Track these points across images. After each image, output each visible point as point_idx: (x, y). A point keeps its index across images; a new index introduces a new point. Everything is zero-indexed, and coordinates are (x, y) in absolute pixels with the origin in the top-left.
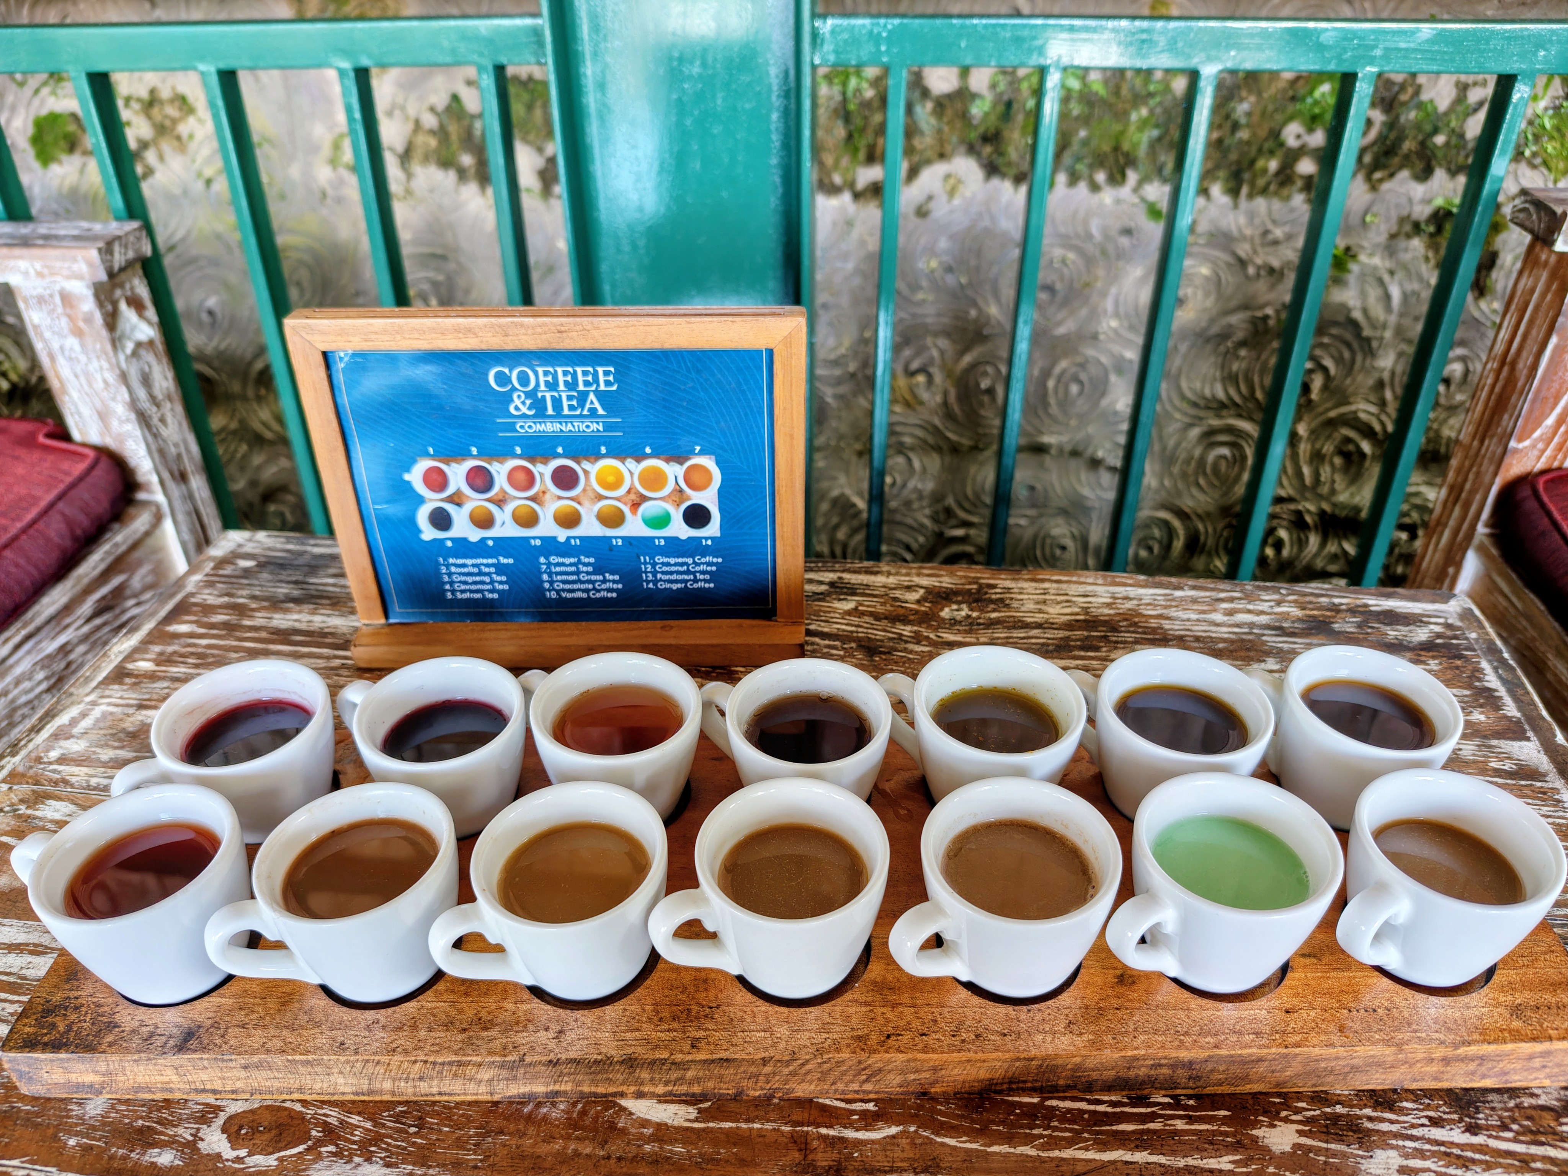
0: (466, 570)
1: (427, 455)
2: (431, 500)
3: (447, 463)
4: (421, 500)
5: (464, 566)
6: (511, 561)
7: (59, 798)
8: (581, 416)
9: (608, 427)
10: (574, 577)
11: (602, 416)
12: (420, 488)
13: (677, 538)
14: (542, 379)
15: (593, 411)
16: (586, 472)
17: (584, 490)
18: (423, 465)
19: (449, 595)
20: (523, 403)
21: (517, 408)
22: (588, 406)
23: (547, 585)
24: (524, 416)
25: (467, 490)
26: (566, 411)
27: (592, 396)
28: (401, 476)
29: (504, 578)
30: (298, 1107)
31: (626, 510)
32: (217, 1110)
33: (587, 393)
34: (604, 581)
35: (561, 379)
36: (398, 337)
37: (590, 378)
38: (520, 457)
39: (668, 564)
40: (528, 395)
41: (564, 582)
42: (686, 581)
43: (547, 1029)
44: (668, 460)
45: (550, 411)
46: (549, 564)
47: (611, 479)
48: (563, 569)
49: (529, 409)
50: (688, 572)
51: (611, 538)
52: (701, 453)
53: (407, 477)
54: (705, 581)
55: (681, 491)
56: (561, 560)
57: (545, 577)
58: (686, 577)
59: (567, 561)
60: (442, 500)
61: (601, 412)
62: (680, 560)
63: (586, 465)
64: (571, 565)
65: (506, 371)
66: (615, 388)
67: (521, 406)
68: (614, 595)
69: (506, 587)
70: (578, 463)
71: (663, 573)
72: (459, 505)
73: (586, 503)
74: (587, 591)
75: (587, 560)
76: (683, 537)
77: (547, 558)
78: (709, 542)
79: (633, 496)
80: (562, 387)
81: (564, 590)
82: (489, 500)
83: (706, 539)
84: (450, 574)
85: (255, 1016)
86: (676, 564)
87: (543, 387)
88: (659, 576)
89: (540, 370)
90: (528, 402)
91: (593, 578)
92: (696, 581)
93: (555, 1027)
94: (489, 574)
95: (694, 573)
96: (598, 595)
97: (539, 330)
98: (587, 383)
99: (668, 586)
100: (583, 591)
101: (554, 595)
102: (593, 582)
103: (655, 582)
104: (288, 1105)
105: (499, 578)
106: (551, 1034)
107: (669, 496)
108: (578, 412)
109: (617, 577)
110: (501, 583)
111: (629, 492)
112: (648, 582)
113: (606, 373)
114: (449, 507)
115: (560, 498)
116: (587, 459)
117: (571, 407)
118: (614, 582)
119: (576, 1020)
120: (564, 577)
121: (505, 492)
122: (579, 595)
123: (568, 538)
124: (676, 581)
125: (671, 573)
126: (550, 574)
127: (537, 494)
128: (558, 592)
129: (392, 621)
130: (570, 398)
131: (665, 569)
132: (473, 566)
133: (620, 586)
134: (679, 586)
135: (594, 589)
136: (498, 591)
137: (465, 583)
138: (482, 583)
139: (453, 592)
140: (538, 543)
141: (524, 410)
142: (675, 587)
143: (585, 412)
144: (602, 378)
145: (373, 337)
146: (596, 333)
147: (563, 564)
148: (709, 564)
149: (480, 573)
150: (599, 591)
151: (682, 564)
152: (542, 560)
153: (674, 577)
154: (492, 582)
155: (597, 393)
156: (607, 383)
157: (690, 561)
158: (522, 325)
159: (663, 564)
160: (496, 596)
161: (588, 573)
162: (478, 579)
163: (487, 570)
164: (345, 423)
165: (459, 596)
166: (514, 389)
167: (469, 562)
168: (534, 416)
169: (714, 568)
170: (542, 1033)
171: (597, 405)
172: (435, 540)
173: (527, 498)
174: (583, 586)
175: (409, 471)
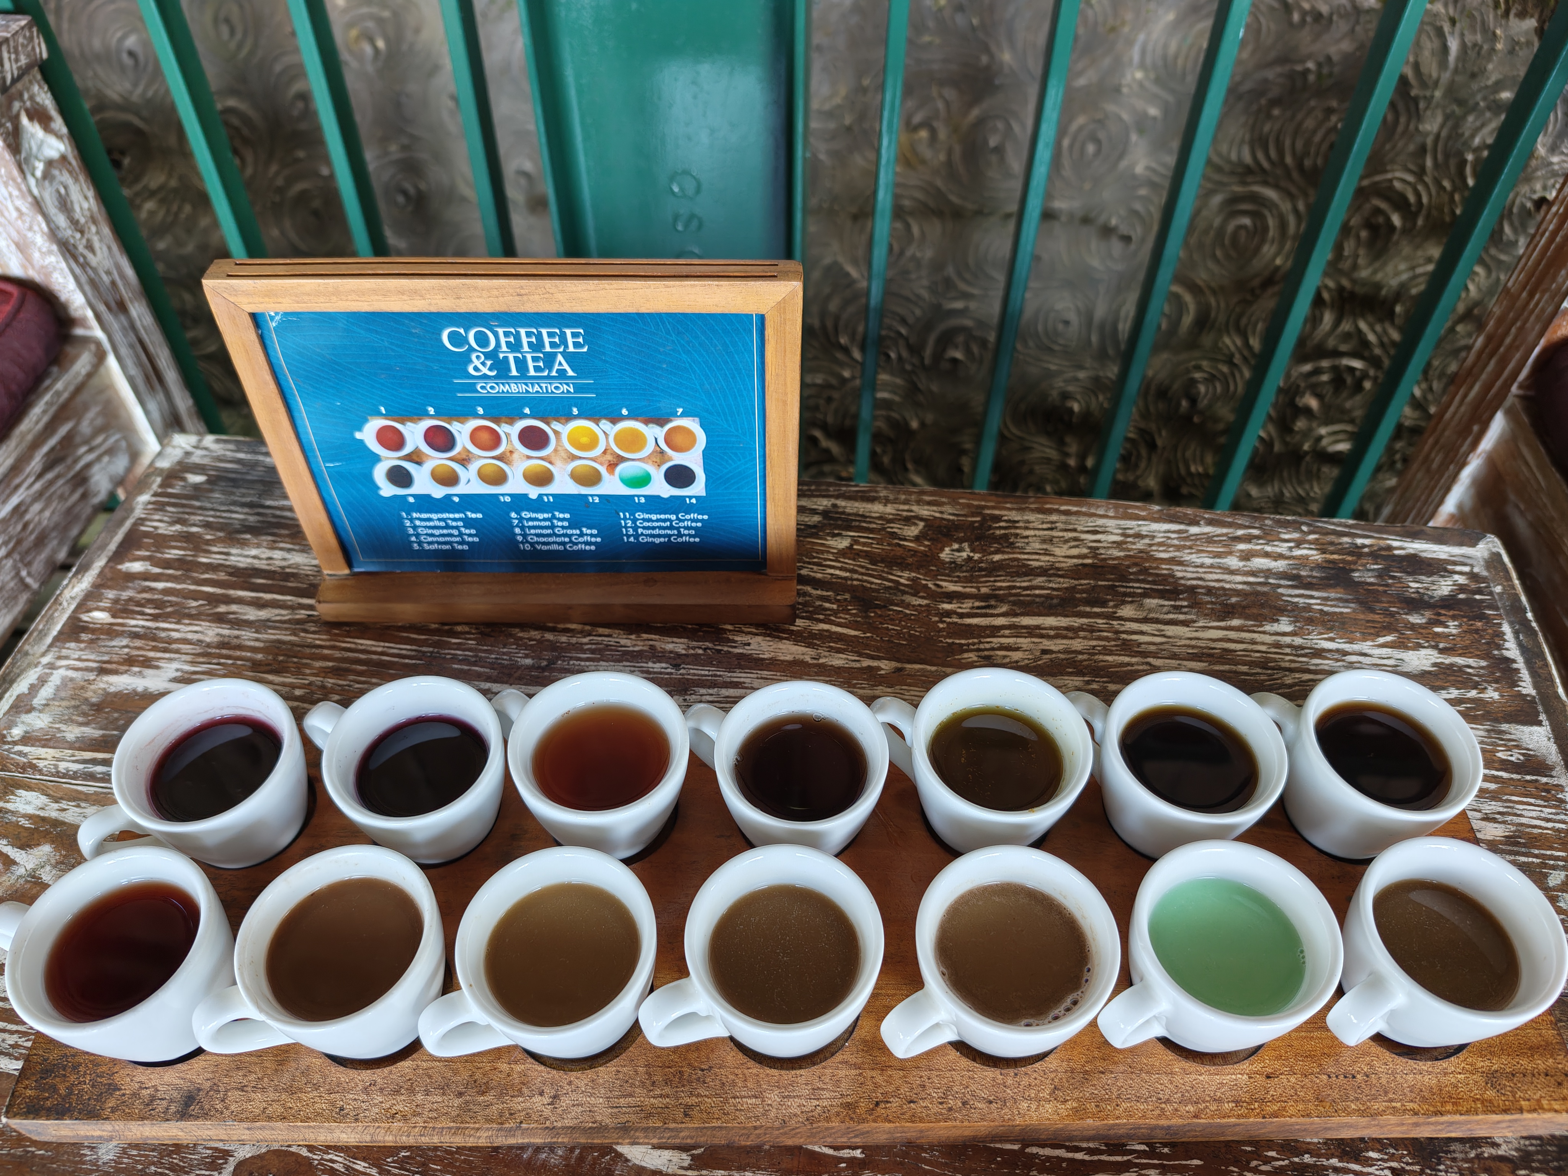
0: (431, 524)
1: (379, 414)
2: (388, 458)
3: (402, 422)
4: (377, 459)
5: (429, 520)
6: (480, 516)
7: (28, 788)
8: (549, 377)
9: (578, 389)
10: (549, 531)
11: (571, 378)
12: (375, 447)
13: (659, 497)
14: (503, 340)
15: (562, 373)
16: (556, 433)
17: (556, 450)
18: (375, 424)
19: (416, 546)
20: (483, 364)
21: (476, 369)
22: (556, 367)
23: (520, 538)
24: (485, 377)
25: (425, 449)
26: (532, 373)
27: (560, 358)
28: (352, 435)
29: (473, 531)
30: (304, 1152)
31: (603, 470)
32: (226, 1154)
33: (555, 354)
34: (582, 535)
35: (525, 340)
36: (334, 299)
37: (557, 340)
38: (482, 417)
39: (650, 520)
40: (487, 356)
41: (538, 535)
42: (670, 536)
43: (541, 1094)
44: (647, 422)
45: (514, 372)
46: (521, 519)
47: (584, 440)
48: (536, 523)
49: (490, 369)
50: (671, 527)
51: (586, 496)
52: (684, 415)
53: (358, 435)
54: (690, 536)
55: (662, 452)
56: (534, 515)
57: (517, 531)
58: (669, 532)
59: (540, 516)
60: (400, 458)
61: (571, 373)
62: (663, 517)
63: (556, 426)
64: (545, 520)
65: (462, 331)
66: (585, 350)
67: (480, 367)
68: (593, 548)
69: (476, 539)
70: (548, 424)
71: (644, 528)
72: (419, 463)
73: (559, 463)
74: (563, 544)
75: (561, 516)
76: (665, 495)
77: (518, 513)
78: (694, 501)
79: (609, 457)
80: (526, 348)
81: (538, 543)
82: (451, 459)
83: (690, 497)
84: (415, 527)
85: (252, 1077)
86: (658, 520)
87: (504, 348)
88: (640, 531)
89: (501, 331)
90: (489, 363)
91: (569, 532)
92: (680, 535)
93: (549, 1091)
94: (457, 528)
95: (678, 529)
96: (575, 548)
97: (495, 292)
98: (553, 345)
99: (650, 540)
100: (559, 544)
101: (528, 547)
102: (570, 536)
103: (637, 536)
104: (293, 1149)
105: (468, 531)
106: (546, 1100)
107: (649, 457)
108: (546, 374)
109: (595, 532)
110: (470, 535)
111: (605, 452)
112: (628, 536)
113: (574, 335)
114: (408, 466)
115: (529, 457)
116: (557, 420)
117: (537, 369)
118: (592, 535)
119: (570, 1083)
120: (538, 531)
121: (469, 451)
122: (555, 547)
123: (540, 496)
124: (659, 536)
125: (654, 528)
126: (523, 528)
127: (504, 453)
128: (532, 544)
129: (356, 570)
130: (535, 359)
131: (646, 524)
132: (439, 520)
133: (599, 540)
134: (662, 540)
135: (571, 541)
136: (468, 543)
137: (432, 535)
138: (451, 535)
139: (420, 543)
140: (508, 499)
141: (485, 370)
142: (657, 541)
143: (554, 374)
144: (570, 340)
145: (305, 298)
146: (560, 296)
147: (536, 519)
148: (693, 520)
149: (447, 527)
150: (576, 544)
151: (665, 521)
152: (513, 515)
153: (657, 532)
154: (461, 534)
155: (566, 355)
156: (576, 345)
157: (673, 517)
158: (476, 288)
159: (644, 520)
160: (466, 547)
161: (563, 527)
162: (445, 531)
163: (454, 524)
164: (282, 382)
165: (426, 547)
166: (472, 350)
167: (434, 516)
168: (495, 377)
169: (699, 524)
170: (537, 1099)
171: (566, 366)
172: (395, 496)
173: (493, 458)
174: (559, 540)
175: (360, 429)
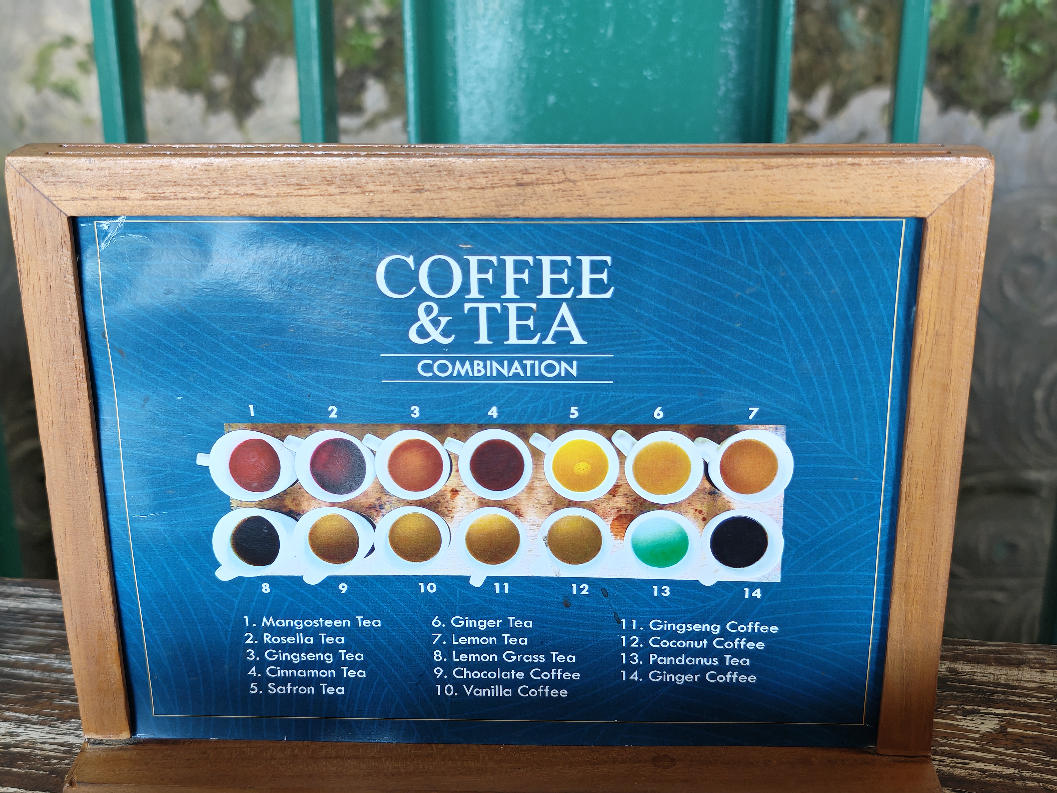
0: (290, 640)
1: (244, 418)
2: (242, 505)
3: (280, 434)
4: (223, 504)
5: (288, 631)
6: (377, 623)
8: (539, 348)
9: (586, 369)
10: (491, 657)
11: (579, 349)
12: (224, 481)
13: (696, 584)
14: (475, 276)
15: (563, 339)
16: (537, 454)
17: (530, 488)
18: (234, 437)
19: (254, 688)
20: (435, 322)
21: (422, 333)
22: (555, 328)
23: (439, 672)
24: (435, 347)
25: (311, 487)
26: (513, 339)
27: (564, 311)
28: (192, 458)
29: (360, 657)
31: (604, 526)
33: (557, 304)
34: (548, 666)
35: (510, 276)
36: (216, 192)
37: (564, 276)
38: (417, 425)
39: (673, 635)
40: (445, 307)
41: (471, 666)
42: (703, 669)
44: (693, 434)
45: (483, 339)
46: (448, 631)
47: (582, 468)
48: (472, 640)
49: (445, 334)
50: (708, 652)
51: (568, 581)
52: (761, 420)
53: (202, 459)
54: (741, 670)
55: (714, 492)
56: (470, 623)
57: (438, 655)
58: (704, 661)
59: (482, 625)
60: (262, 505)
61: (578, 339)
62: (696, 627)
63: (537, 440)
64: (488, 633)
65: (410, 260)
66: (608, 295)
67: (429, 328)
68: (564, 693)
69: (363, 675)
70: (525, 437)
71: (661, 652)
72: (295, 515)
73: (531, 513)
74: (513, 684)
75: (518, 624)
76: (708, 582)
77: (445, 620)
78: (758, 594)
79: (620, 502)
80: (510, 293)
81: (469, 682)
82: (348, 506)
83: (753, 586)
84: (260, 648)
86: (688, 636)
87: (474, 293)
88: (652, 657)
89: (473, 261)
90: (444, 320)
91: (527, 658)
92: (723, 669)
94: (333, 649)
95: (720, 654)
96: (533, 693)
97: (482, 181)
98: (557, 286)
99: (668, 677)
100: (505, 684)
101: (450, 691)
102: (525, 667)
103: (644, 669)
105: (349, 657)
107: (689, 501)
108: (535, 341)
109: (572, 659)
110: (353, 665)
111: (613, 492)
112: (630, 669)
113: (596, 267)
114: (274, 518)
115: (484, 503)
116: (541, 430)
117: (523, 332)
118: (566, 667)
120: (473, 657)
121: (382, 490)
122: (498, 691)
123: (490, 580)
124: (685, 670)
125: (677, 652)
126: (447, 650)
127: (441, 494)
128: (458, 685)
129: (141, 735)
130: (522, 314)
131: (667, 644)
132: (306, 632)
133: (576, 676)
134: (689, 678)
135: (527, 680)
136: (347, 682)
137: (288, 665)
138: (321, 665)
139: (263, 682)
140: (432, 588)
141: (435, 335)
142: (680, 679)
143: (549, 341)
144: (587, 276)
145: (168, 190)
146: (586, 187)
147: (474, 632)
148: (751, 637)
149: (317, 647)
150: (535, 685)
151: (698, 636)
152: (436, 622)
153: (683, 660)
154: (338, 663)
155: (574, 304)
156: (596, 286)
157: (716, 629)
158: (450, 172)
159: (664, 635)
160: (341, 691)
161: (518, 649)
162: (311, 657)
163: (330, 640)
164: (96, 356)
165: (272, 689)
166: (421, 296)
167: (299, 624)
168: (450, 348)
169: (760, 645)
171: (572, 327)
172: (240, 579)
173: (422, 503)
174: (506, 675)
175: (207, 449)
